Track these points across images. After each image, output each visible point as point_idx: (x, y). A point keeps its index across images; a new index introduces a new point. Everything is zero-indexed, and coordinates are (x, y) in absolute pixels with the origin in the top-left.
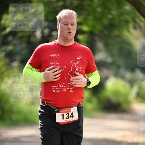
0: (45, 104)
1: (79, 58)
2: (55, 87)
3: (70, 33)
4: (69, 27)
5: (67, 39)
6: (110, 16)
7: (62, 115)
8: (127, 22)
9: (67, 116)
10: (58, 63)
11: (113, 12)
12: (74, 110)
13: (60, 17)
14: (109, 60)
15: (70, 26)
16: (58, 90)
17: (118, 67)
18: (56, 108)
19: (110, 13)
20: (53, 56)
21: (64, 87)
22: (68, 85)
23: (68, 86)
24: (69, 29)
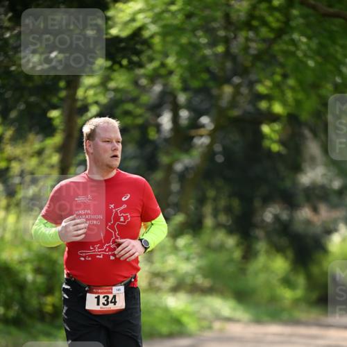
3: (116, 156)
7: (96, 298)
9: (105, 300)
18: (86, 285)
22: (107, 247)
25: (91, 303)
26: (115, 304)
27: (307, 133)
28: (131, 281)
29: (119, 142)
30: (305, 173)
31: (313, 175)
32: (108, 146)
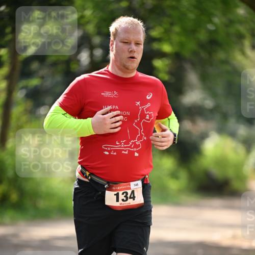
0: (86, 177)
1: (149, 96)
2: (109, 147)
3: (133, 58)
4: (131, 48)
5: (127, 69)
6: (211, 27)
7: (115, 195)
8: (241, 37)
9: (125, 197)
10: (117, 107)
11: (216, 20)
12: (136, 186)
13: (116, 29)
14: (209, 103)
15: (134, 47)
16: (114, 152)
17: (225, 117)
18: (106, 183)
19: (211, 22)
20: (107, 94)
21: (125, 147)
22: (133, 143)
23: (131, 145)
24: (131, 51)
28: (145, 177)
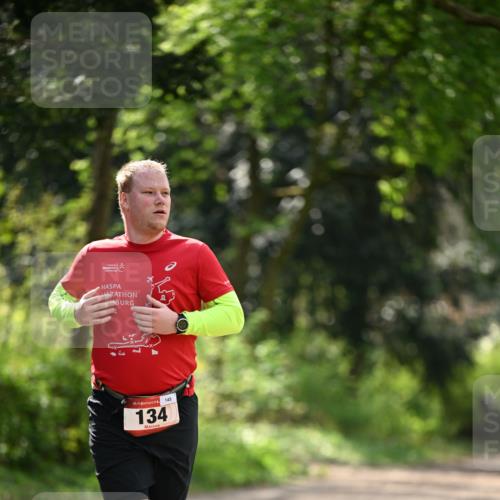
1: (169, 267)
9: (151, 416)
18: (122, 396)
25: (131, 421)
26: (165, 420)
27: (444, 192)
28: (185, 387)
29: (166, 193)
30: (442, 251)
31: (452, 254)
32: (151, 199)
